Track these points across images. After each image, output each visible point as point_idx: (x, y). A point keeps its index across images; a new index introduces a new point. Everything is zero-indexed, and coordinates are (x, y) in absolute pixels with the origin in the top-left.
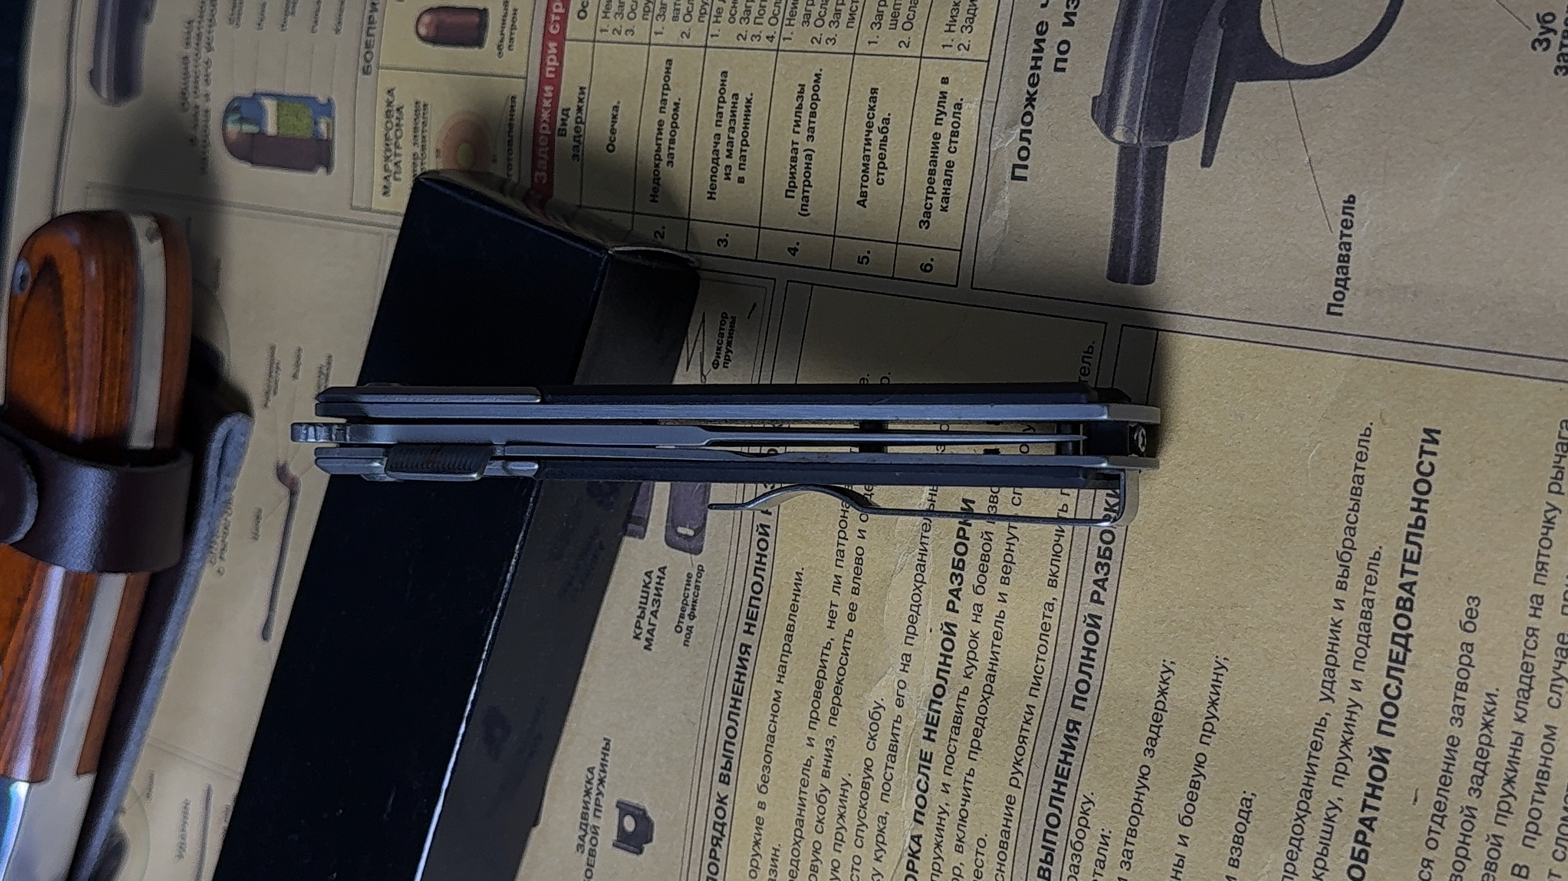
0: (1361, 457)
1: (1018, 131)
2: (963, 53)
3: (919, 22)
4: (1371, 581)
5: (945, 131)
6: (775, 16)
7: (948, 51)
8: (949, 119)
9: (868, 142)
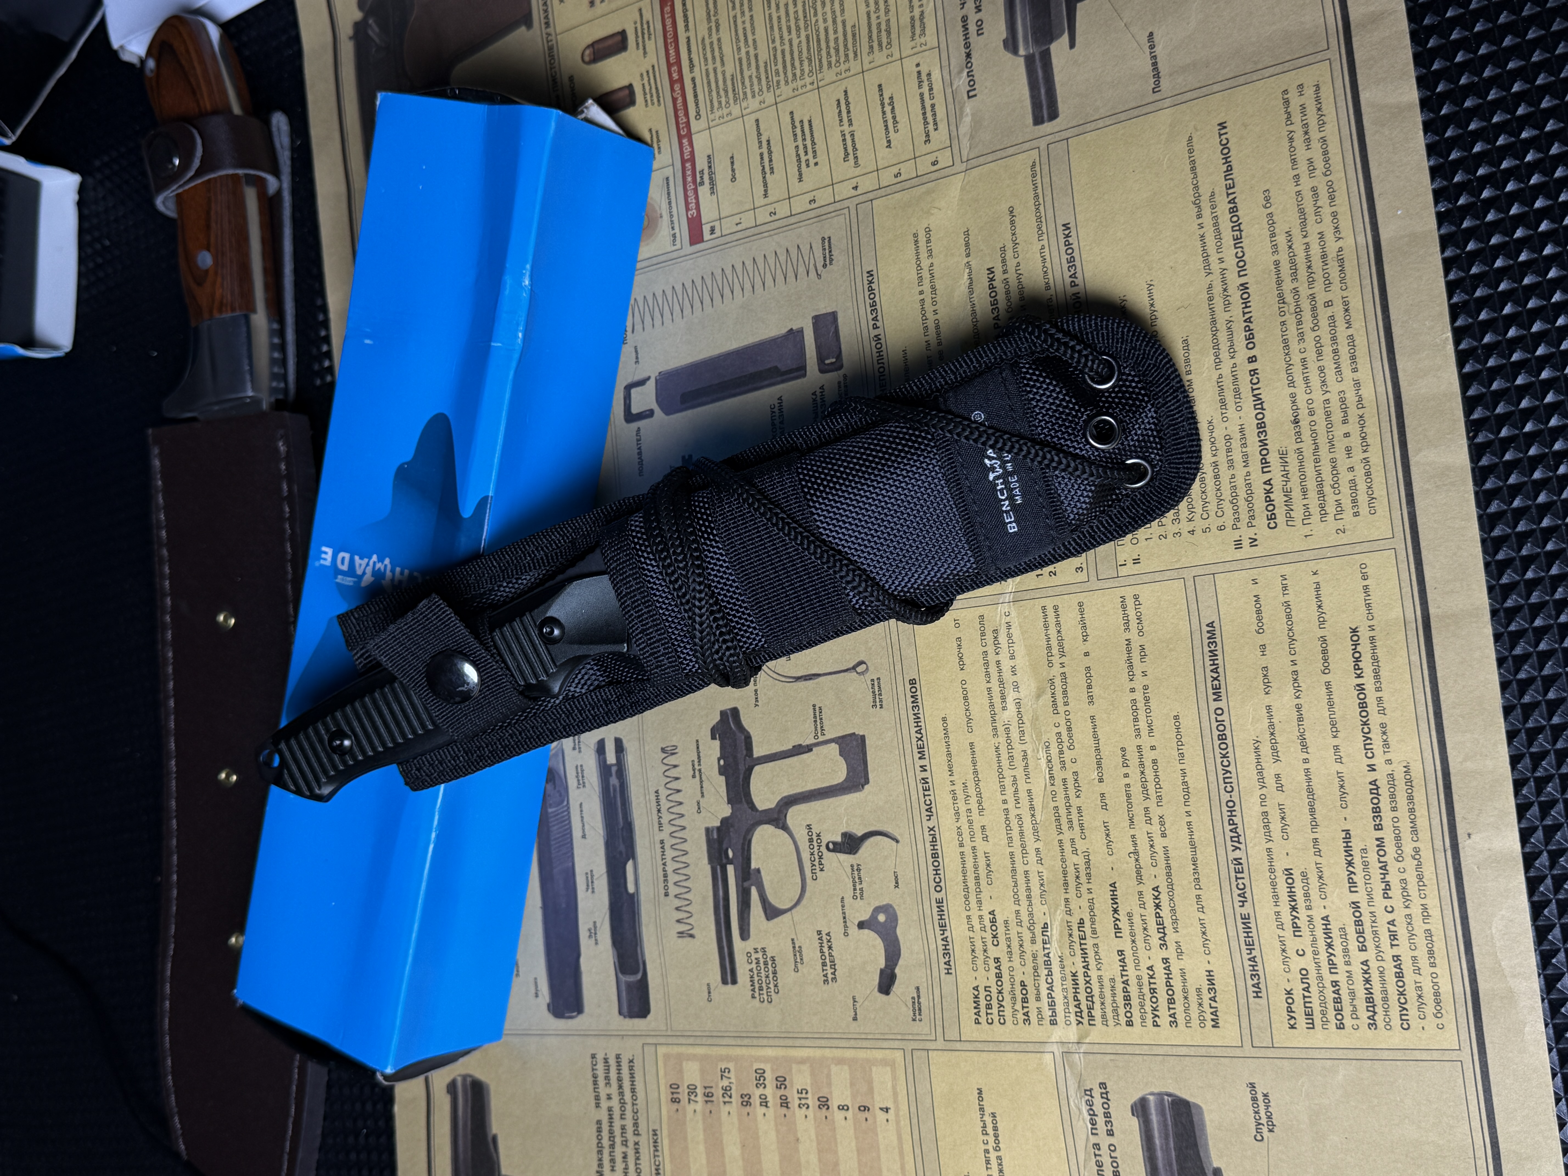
0: (1191, 151)
1: (965, 74)
2: (924, 47)
3: (895, 42)
4: (1213, 207)
5: (925, 89)
6: (811, 71)
7: (915, 50)
8: (925, 84)
9: (884, 113)
